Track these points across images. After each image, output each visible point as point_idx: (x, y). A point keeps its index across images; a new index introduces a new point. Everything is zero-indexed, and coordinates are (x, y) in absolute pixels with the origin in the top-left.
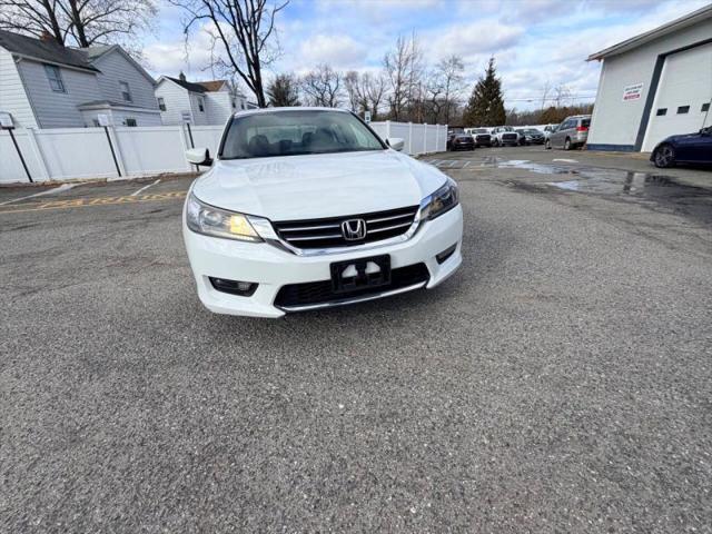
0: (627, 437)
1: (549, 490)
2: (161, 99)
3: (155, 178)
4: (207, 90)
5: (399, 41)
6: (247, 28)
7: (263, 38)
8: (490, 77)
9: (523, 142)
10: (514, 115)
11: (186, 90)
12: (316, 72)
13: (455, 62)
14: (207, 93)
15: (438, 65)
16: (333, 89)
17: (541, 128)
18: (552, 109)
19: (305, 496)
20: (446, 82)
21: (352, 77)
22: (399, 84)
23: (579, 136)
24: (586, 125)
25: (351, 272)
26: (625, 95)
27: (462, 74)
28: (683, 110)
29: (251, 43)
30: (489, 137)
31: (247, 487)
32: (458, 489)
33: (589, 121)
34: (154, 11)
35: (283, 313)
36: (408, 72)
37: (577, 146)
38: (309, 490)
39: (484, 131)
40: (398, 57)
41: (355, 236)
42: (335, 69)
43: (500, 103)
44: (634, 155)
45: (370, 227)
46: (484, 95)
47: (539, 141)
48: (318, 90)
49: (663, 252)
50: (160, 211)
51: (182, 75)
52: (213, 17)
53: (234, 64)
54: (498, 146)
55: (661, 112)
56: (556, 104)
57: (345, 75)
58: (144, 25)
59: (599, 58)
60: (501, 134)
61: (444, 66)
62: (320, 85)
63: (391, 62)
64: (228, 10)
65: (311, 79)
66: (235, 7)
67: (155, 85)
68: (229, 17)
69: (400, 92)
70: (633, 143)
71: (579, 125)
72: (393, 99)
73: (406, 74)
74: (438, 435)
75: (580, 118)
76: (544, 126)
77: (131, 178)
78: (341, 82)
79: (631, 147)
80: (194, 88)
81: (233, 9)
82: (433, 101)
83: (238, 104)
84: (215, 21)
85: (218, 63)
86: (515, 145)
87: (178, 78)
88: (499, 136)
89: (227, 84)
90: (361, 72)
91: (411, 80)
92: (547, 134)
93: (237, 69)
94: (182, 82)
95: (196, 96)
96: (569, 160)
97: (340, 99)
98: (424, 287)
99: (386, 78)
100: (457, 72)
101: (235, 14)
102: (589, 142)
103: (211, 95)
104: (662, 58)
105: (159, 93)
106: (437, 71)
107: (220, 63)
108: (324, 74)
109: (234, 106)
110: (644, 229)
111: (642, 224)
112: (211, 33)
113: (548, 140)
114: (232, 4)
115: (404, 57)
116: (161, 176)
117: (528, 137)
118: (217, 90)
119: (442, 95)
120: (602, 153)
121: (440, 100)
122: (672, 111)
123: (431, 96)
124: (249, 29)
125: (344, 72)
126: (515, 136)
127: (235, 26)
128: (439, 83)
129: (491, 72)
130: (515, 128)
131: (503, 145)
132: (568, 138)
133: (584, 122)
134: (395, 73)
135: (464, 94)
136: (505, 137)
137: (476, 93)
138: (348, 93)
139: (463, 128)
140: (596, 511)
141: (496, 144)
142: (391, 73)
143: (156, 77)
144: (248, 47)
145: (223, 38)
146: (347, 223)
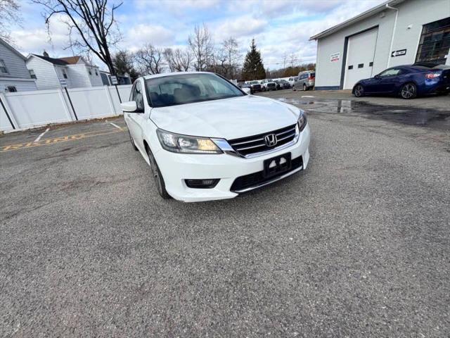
0: (431, 223)
1: (415, 253)
2: (32, 70)
3: (45, 128)
4: (68, 64)
5: (195, 29)
6: (95, 20)
7: (107, 27)
8: (254, 51)
9: (279, 88)
10: (268, 72)
11: (52, 64)
12: (144, 49)
13: (232, 41)
14: (68, 65)
15: (222, 44)
16: (157, 59)
17: (287, 79)
18: (290, 68)
19: (308, 285)
20: (228, 54)
21: (168, 52)
22: (200, 55)
23: (310, 83)
24: (313, 76)
25: (273, 164)
26: (331, 59)
27: (236, 49)
28: (361, 66)
29: (99, 30)
30: (260, 86)
31: (274, 289)
32: (377, 263)
33: (314, 74)
34: (15, 7)
35: (237, 194)
36: (204, 48)
37: (310, 88)
38: (307, 282)
39: (257, 83)
40: (197, 39)
41: (272, 144)
42: (156, 47)
43: (261, 65)
44: (340, 91)
45: (279, 138)
46: (252, 61)
47: (287, 87)
48: (147, 61)
49: (387, 139)
50: (69, 149)
51: (45, 53)
52: (67, 12)
53: (88, 45)
54: (265, 91)
55: (350, 68)
56: (291, 65)
57: (163, 51)
58: (9, 17)
59: (315, 39)
60: (267, 84)
61: (226, 44)
62: (148, 58)
63: (193, 42)
64: (78, 7)
65: (141, 53)
66: (83, 5)
67: (26, 60)
68: (80, 12)
69: (201, 61)
70: (339, 85)
71: (309, 76)
72: (197, 65)
73: (203, 49)
74: (350, 241)
75: (309, 72)
76: (288, 78)
77: (24, 129)
78: (162, 55)
79: (338, 87)
80: (57, 62)
81: (83, 7)
82: (222, 65)
83: (93, 72)
84: (70, 15)
85: (75, 44)
86: (274, 90)
87: (43, 55)
88: (265, 85)
89: (82, 59)
90: (174, 48)
91: (207, 53)
92: (292, 83)
93: (91, 48)
94: (46, 57)
95: (60, 68)
96: (309, 96)
97: (162, 66)
98: (302, 169)
99: (191, 52)
100: (234, 48)
101: (84, 10)
102: (316, 85)
103: (71, 67)
104: (347, 39)
105: (29, 66)
106: (222, 47)
107: (77, 44)
108: (149, 50)
109: (90, 73)
110: (371, 129)
111: (368, 126)
112: (67, 23)
113: (293, 86)
114: (81, 3)
115: (201, 39)
116: (48, 126)
117: (281, 85)
118: (75, 63)
119: (227, 62)
120: (323, 91)
121: (226, 65)
122: (356, 67)
123: (220, 63)
124: (96, 20)
125: (163, 48)
126: (274, 85)
127: (85, 19)
128: (224, 54)
129: (254, 47)
130: (274, 80)
131: (268, 90)
132: (304, 84)
133: (311, 74)
134: (197, 49)
135: (240, 61)
136: (268, 85)
137: (247, 60)
138: (167, 63)
139: (244, 81)
140: (439, 256)
141: (264, 90)
142: (194, 49)
143: (25, 55)
144: (97, 33)
145: (77, 26)
146: (267, 136)
